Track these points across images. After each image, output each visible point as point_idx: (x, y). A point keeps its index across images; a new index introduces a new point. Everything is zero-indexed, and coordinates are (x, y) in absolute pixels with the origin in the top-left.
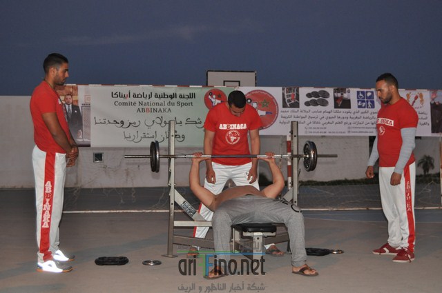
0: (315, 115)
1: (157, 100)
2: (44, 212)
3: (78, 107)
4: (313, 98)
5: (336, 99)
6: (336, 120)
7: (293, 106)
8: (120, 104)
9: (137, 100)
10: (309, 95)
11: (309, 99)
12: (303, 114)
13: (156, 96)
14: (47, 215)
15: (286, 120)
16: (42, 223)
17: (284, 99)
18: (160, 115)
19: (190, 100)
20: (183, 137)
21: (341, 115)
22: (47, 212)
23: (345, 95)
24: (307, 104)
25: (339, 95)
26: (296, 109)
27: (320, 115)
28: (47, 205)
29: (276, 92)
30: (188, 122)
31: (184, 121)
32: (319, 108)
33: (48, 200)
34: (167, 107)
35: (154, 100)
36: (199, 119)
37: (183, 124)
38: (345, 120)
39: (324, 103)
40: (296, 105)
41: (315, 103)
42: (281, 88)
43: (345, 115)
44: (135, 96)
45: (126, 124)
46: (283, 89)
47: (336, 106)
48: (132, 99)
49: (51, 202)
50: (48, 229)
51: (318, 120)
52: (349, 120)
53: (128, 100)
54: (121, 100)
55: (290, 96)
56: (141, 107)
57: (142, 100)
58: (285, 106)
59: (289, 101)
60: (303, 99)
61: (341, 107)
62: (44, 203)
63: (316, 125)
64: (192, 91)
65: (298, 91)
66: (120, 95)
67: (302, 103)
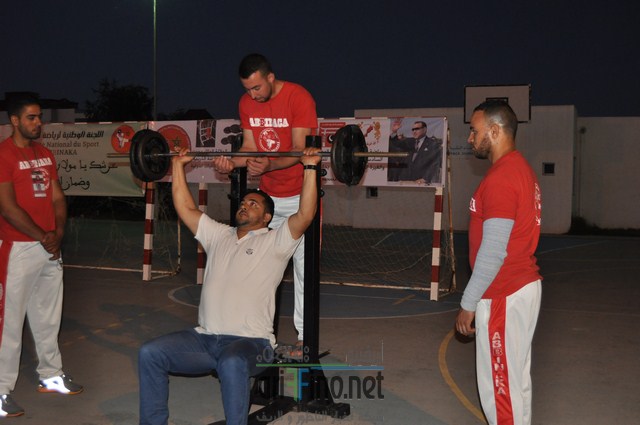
4: (232, 134)
7: (207, 144)
9: (46, 140)
10: (227, 130)
11: (227, 135)
13: (65, 135)
17: (198, 134)
19: (97, 140)
20: (88, 183)
24: (224, 141)
26: (210, 149)
29: (190, 127)
30: (94, 166)
31: (89, 165)
36: (104, 162)
37: (88, 168)
40: (211, 143)
42: (195, 122)
46: (198, 123)
55: (205, 131)
58: (198, 144)
59: (204, 138)
60: (220, 134)
65: (215, 125)
67: (218, 140)
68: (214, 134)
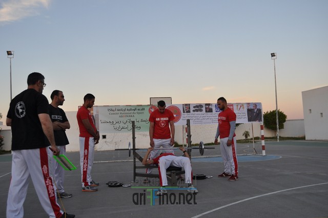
0: (197, 116)
1: (128, 112)
2: (84, 163)
3: (93, 116)
4: (196, 108)
5: (206, 108)
6: (207, 118)
7: (187, 112)
8: (112, 114)
9: (119, 112)
10: (194, 107)
11: (194, 109)
12: (192, 116)
13: (127, 110)
14: (86, 165)
15: (185, 118)
16: (84, 169)
18: (129, 118)
19: (142, 111)
20: (140, 127)
21: (209, 115)
22: (86, 164)
23: (210, 107)
24: (194, 111)
25: (208, 106)
27: (200, 116)
28: (86, 161)
30: (142, 121)
31: (140, 121)
32: (199, 112)
33: (86, 158)
34: (132, 115)
35: (126, 111)
36: (146, 119)
38: (210, 118)
39: (201, 110)
40: (189, 112)
41: (197, 111)
43: (210, 115)
44: (118, 110)
45: (115, 123)
47: (206, 112)
48: (117, 112)
49: (87, 159)
50: (87, 171)
51: (199, 118)
52: (212, 118)
53: (115, 112)
54: (112, 112)
56: (121, 115)
57: (121, 112)
58: (184, 112)
60: (192, 109)
61: (209, 112)
62: (84, 159)
63: (198, 120)
64: (143, 107)
66: (112, 110)
67: (191, 111)
68: (189, 108)
